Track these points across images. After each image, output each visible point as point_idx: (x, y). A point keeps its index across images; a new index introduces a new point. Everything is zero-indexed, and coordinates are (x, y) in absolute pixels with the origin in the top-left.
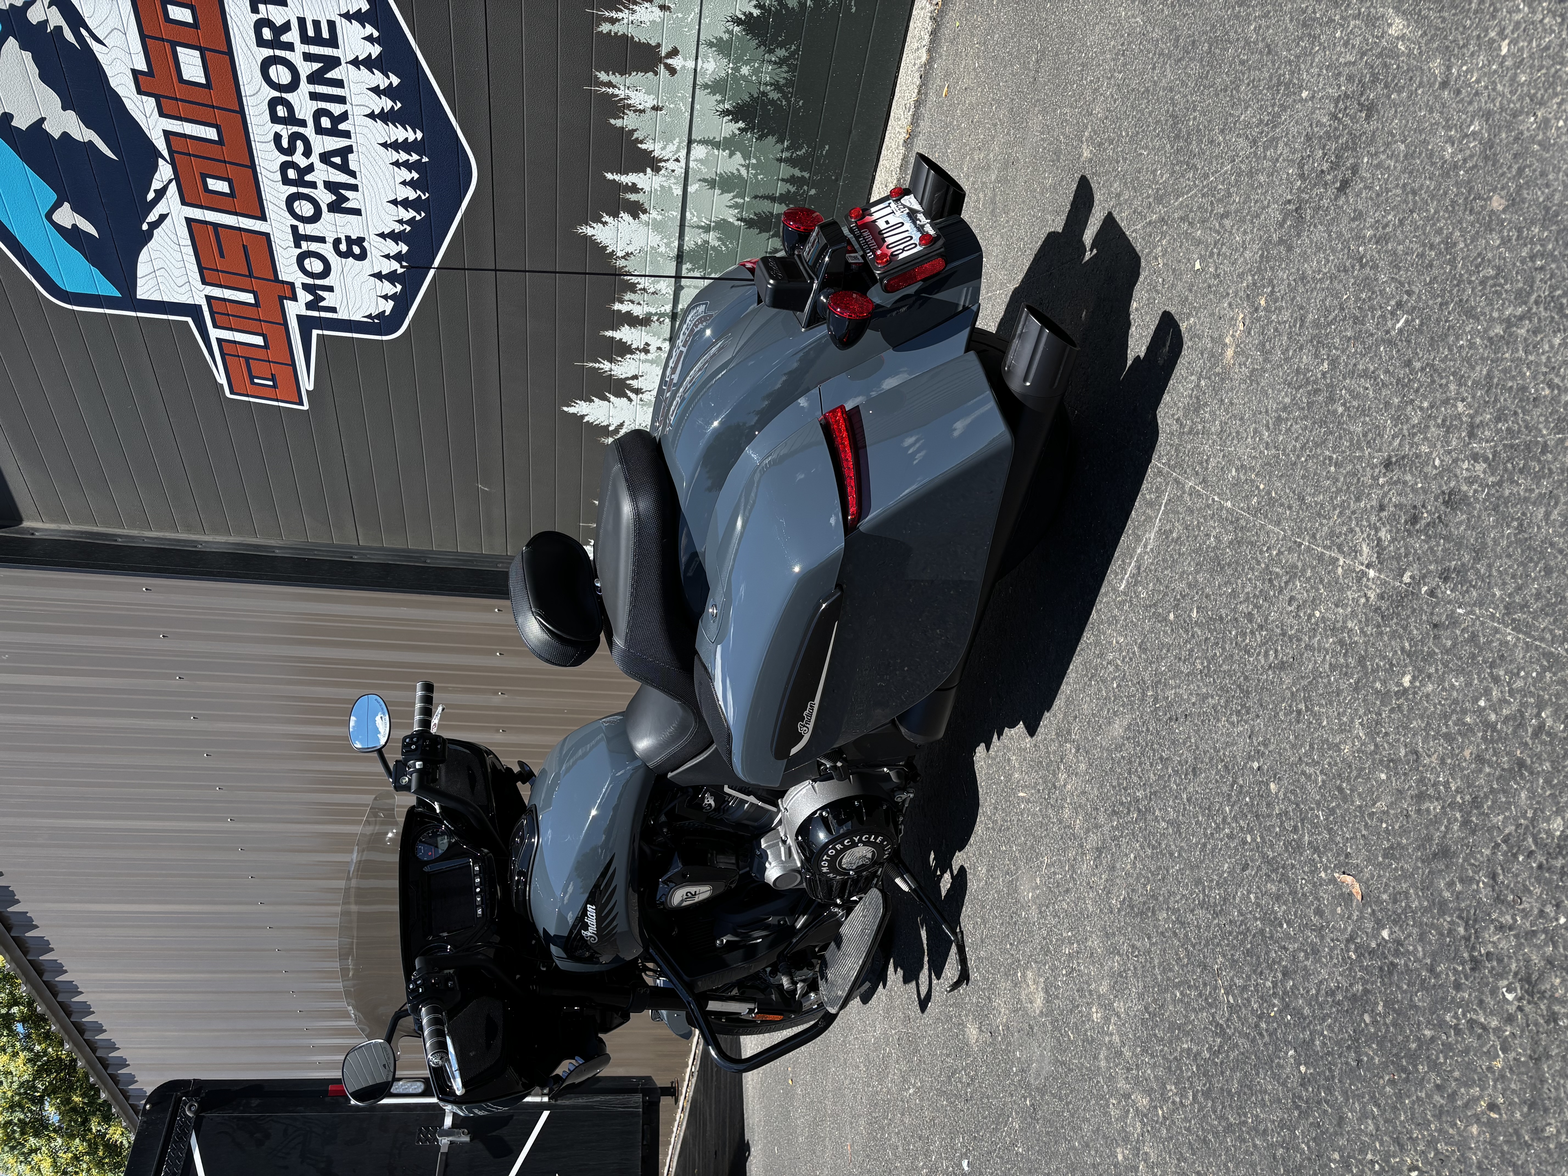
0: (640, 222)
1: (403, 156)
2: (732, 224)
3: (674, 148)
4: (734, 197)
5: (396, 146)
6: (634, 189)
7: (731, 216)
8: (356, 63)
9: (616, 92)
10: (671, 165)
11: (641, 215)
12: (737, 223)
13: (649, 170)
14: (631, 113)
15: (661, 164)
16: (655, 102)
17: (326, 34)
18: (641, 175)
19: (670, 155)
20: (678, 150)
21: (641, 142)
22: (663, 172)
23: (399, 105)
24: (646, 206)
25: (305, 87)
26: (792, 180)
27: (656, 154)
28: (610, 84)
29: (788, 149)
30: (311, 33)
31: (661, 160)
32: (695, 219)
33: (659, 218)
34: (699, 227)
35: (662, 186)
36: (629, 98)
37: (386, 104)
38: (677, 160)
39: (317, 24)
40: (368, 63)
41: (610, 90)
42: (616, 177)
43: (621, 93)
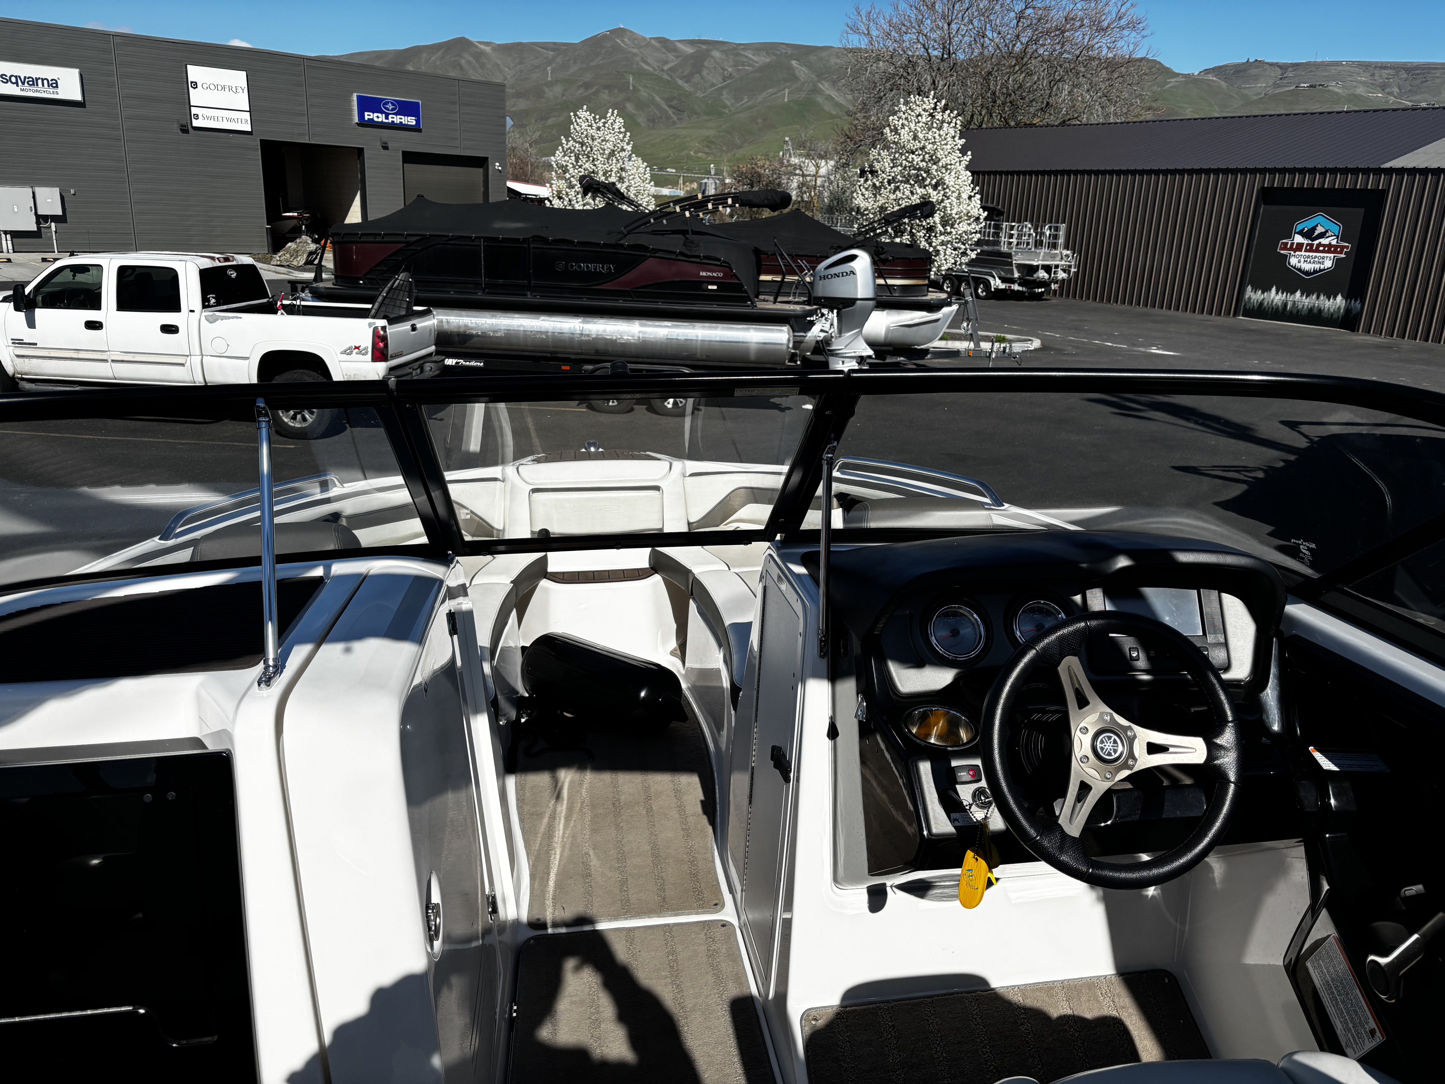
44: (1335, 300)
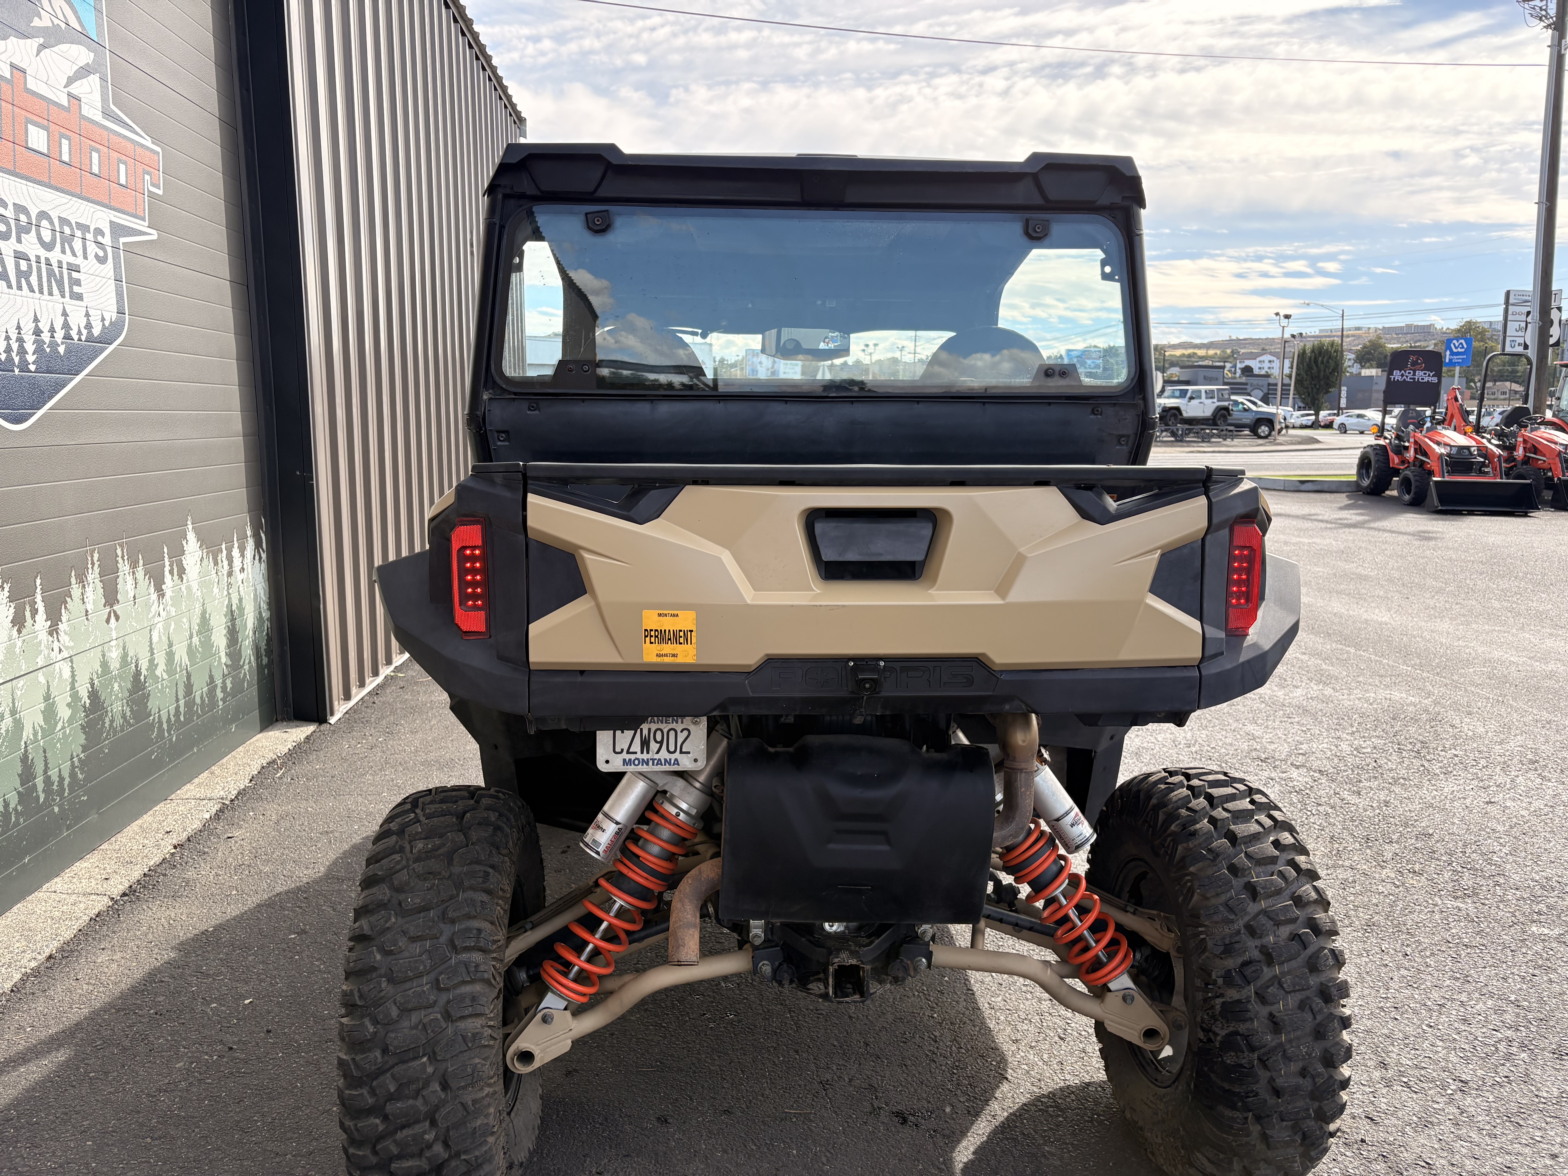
0: (10, 630)
1: (15, 346)
2: (21, 738)
3: (67, 644)
4: (41, 727)
5: (20, 340)
6: (34, 612)
7: (27, 733)
8: (65, 314)
9: (90, 571)
10: (56, 646)
11: (16, 628)
12: (23, 743)
13: (49, 623)
14: (80, 590)
15: (55, 635)
16: (90, 612)
17: (76, 289)
18: (45, 617)
19: (62, 642)
20: (67, 648)
21: (66, 607)
22: (51, 639)
23: (48, 350)
24: (24, 631)
25: (43, 253)
26: (61, 779)
27: (60, 626)
28: (93, 564)
29: (80, 760)
30: (75, 275)
31: (57, 633)
32: (19, 693)
33: (17, 650)
34: (13, 700)
35: (40, 641)
36: (89, 584)
37: (46, 337)
38: (60, 650)
39: (78, 283)
40: (66, 326)
41: (90, 566)
42: (38, 590)
43: (90, 578)
44: (182, 571)
